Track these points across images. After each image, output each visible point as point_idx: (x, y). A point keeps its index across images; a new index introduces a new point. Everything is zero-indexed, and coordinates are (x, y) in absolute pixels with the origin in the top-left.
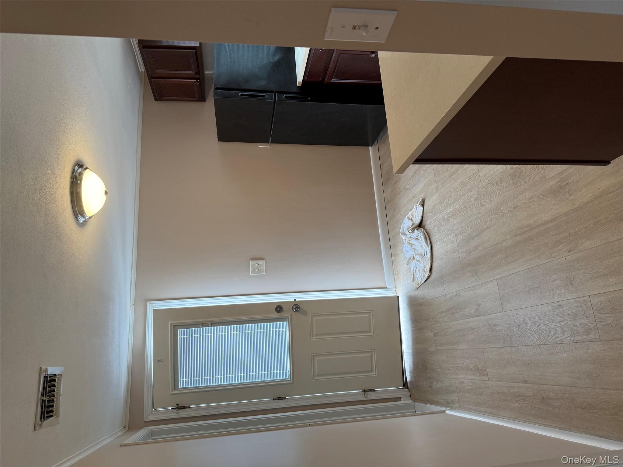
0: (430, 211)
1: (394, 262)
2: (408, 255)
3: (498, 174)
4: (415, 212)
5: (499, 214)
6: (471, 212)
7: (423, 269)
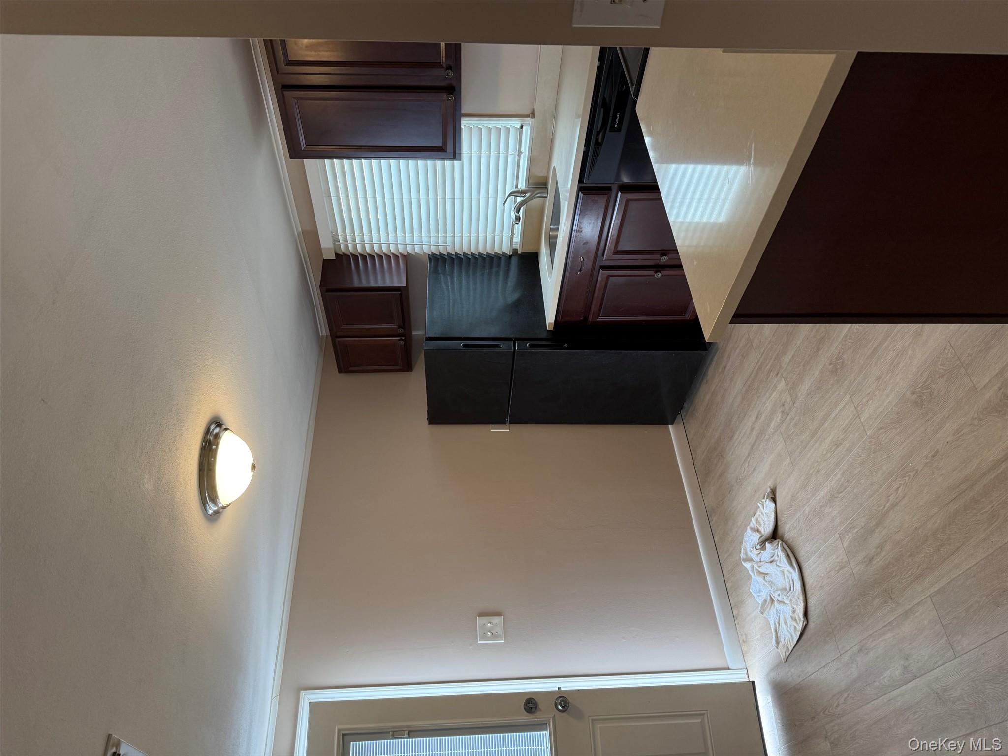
0: (789, 507)
1: (737, 618)
2: (761, 598)
3: (892, 408)
4: (761, 516)
5: (909, 476)
6: (860, 485)
7: (792, 617)
